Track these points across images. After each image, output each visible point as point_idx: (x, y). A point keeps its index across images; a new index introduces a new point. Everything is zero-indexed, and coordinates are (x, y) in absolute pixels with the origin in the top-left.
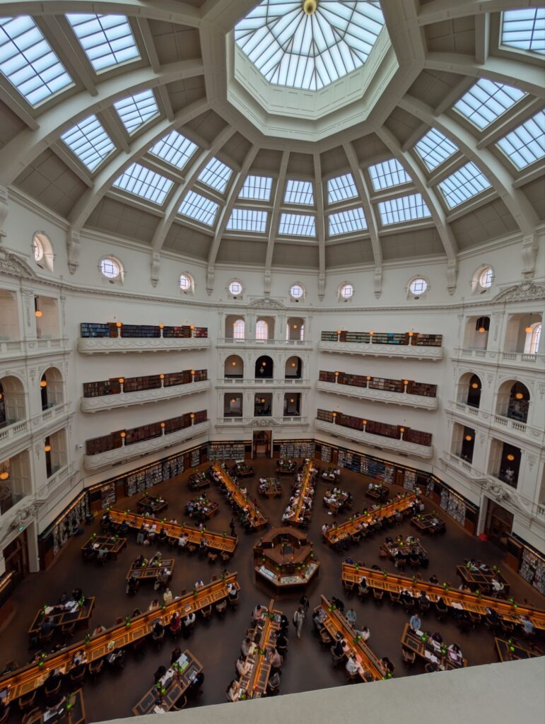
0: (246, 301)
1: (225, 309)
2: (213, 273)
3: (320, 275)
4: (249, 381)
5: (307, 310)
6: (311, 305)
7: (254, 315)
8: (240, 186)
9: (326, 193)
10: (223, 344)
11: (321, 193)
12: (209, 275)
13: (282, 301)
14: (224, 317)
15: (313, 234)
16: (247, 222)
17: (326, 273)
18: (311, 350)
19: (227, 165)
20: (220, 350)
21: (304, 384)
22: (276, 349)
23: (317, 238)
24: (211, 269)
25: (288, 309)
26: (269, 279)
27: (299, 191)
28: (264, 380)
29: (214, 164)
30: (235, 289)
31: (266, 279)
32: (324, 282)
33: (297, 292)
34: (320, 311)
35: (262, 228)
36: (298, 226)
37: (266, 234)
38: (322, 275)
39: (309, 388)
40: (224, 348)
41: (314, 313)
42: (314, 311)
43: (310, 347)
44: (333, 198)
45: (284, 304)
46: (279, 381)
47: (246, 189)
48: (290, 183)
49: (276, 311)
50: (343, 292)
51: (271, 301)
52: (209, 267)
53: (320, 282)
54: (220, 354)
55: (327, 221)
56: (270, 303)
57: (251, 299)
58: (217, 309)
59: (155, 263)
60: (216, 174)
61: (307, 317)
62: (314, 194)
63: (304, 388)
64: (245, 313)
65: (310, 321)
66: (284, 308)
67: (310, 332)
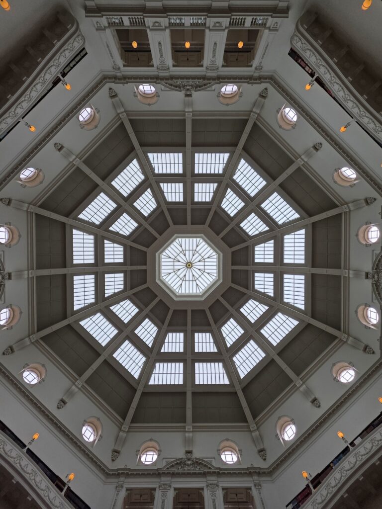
1: (251, 74)
2: (252, 112)
3: (125, 116)
7: (207, 68)
9: (155, 195)
11: (159, 195)
12: (258, 111)
15: (150, 155)
18: (88, 12)
19: (224, 211)
23: (146, 153)
24: (254, 116)
27: (174, 193)
29: (231, 212)
34: (106, 78)
35: (198, 158)
38: (123, 116)
43: (96, 19)
44: (148, 193)
47: (212, 191)
48: (182, 200)
51: (181, 87)
53: (122, 109)
55: (144, 172)
56: (184, 86)
60: (231, 204)
64: (221, 69)
65: (114, 62)
66: (163, 82)
67: (108, 46)
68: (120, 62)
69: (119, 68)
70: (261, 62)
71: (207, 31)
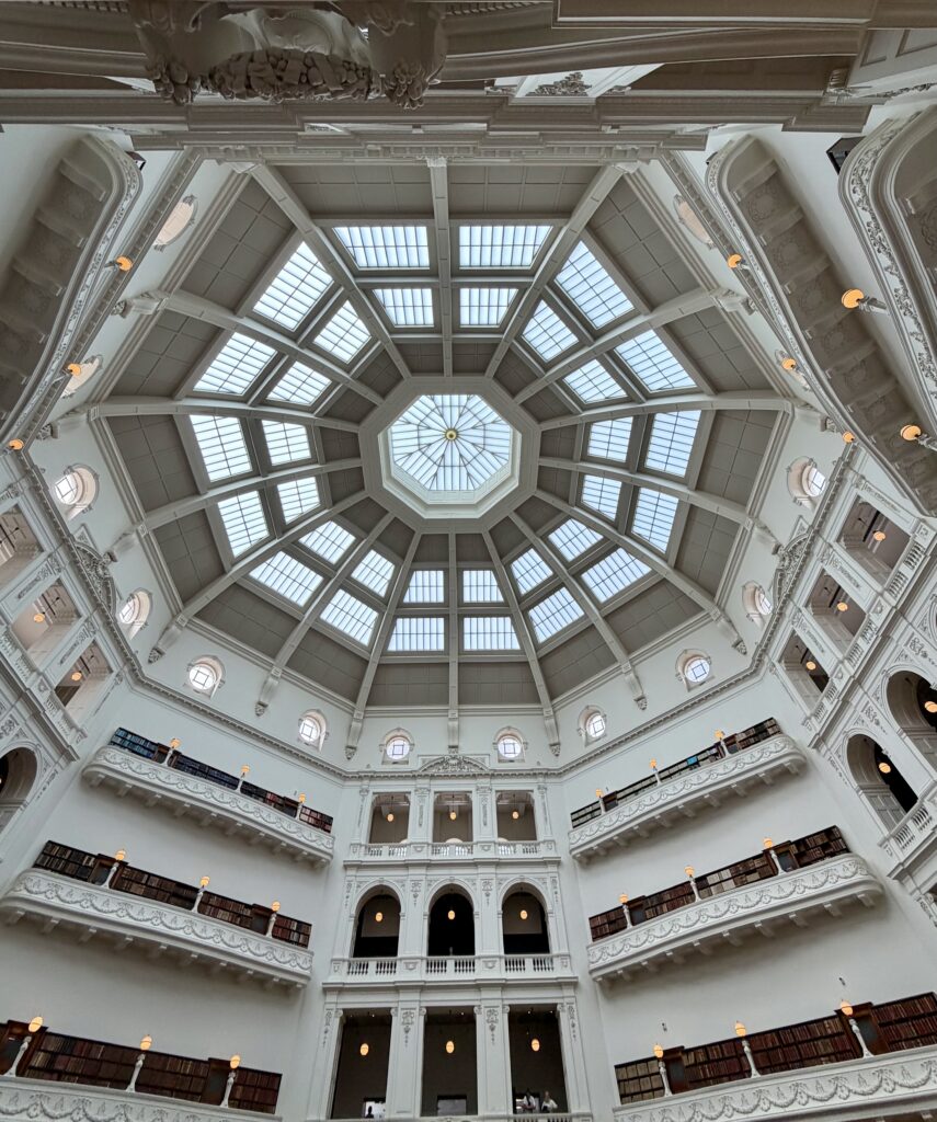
0: (415, 765)
1: (373, 783)
2: (362, 721)
3: (545, 710)
4: (411, 962)
5: (533, 774)
6: (538, 763)
7: (429, 791)
8: (405, 586)
9: (514, 582)
10: (361, 856)
11: (507, 582)
12: (354, 724)
13: (483, 760)
14: (370, 799)
15: (517, 646)
16: (419, 636)
17: (553, 706)
18: (557, 863)
19: (389, 559)
20: (352, 872)
21: (558, 971)
22: (475, 864)
23: (522, 651)
24: (359, 713)
25: (493, 775)
26: (456, 723)
27: (480, 585)
28: (451, 961)
29: (373, 558)
30: (397, 750)
31: (450, 723)
32: (553, 721)
33: (511, 748)
34: (559, 774)
35: (438, 644)
36: (490, 636)
37: (447, 651)
38: (548, 711)
39: (573, 984)
40: (360, 866)
41: (548, 780)
42: (547, 774)
43: (551, 854)
44: (525, 587)
45: (487, 765)
46: (489, 960)
47: (413, 590)
48: (466, 574)
49: (473, 781)
50: (591, 732)
51: (462, 762)
52: (356, 712)
53: (547, 722)
54: (349, 885)
55: (529, 621)
56: (459, 763)
57: (424, 761)
58: (359, 783)
59: (271, 680)
60: (376, 571)
61: (535, 788)
62: (499, 586)
63: (559, 984)
64: (412, 789)
65: (543, 797)
66: (486, 771)
67: (546, 819)
68: (536, 797)
69: (539, 789)
70: (363, 800)
71: (430, 841)
